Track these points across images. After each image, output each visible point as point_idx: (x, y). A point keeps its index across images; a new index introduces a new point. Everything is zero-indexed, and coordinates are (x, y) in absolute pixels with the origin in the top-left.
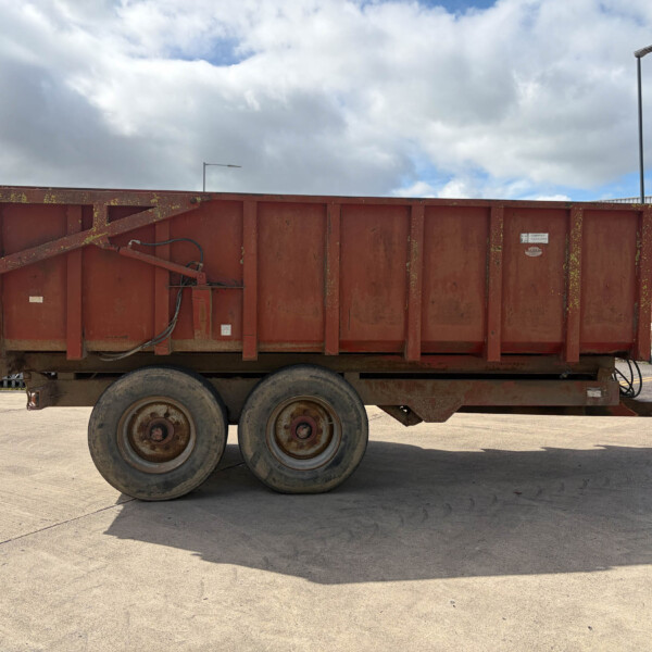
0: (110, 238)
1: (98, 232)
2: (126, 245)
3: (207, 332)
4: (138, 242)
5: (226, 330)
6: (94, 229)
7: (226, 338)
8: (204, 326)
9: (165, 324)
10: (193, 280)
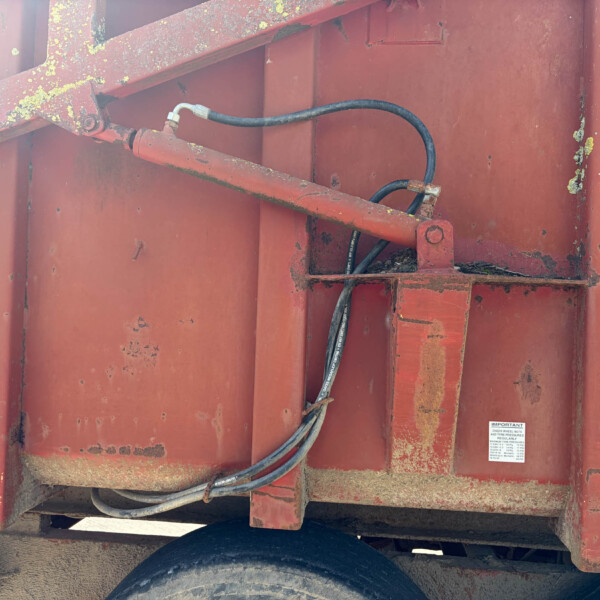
0: (102, 99)
1: (63, 78)
2: (160, 122)
3: (439, 449)
4: (202, 111)
5: (507, 443)
6: (50, 67)
7: (506, 473)
8: (429, 428)
9: (289, 416)
10: (403, 253)
